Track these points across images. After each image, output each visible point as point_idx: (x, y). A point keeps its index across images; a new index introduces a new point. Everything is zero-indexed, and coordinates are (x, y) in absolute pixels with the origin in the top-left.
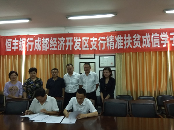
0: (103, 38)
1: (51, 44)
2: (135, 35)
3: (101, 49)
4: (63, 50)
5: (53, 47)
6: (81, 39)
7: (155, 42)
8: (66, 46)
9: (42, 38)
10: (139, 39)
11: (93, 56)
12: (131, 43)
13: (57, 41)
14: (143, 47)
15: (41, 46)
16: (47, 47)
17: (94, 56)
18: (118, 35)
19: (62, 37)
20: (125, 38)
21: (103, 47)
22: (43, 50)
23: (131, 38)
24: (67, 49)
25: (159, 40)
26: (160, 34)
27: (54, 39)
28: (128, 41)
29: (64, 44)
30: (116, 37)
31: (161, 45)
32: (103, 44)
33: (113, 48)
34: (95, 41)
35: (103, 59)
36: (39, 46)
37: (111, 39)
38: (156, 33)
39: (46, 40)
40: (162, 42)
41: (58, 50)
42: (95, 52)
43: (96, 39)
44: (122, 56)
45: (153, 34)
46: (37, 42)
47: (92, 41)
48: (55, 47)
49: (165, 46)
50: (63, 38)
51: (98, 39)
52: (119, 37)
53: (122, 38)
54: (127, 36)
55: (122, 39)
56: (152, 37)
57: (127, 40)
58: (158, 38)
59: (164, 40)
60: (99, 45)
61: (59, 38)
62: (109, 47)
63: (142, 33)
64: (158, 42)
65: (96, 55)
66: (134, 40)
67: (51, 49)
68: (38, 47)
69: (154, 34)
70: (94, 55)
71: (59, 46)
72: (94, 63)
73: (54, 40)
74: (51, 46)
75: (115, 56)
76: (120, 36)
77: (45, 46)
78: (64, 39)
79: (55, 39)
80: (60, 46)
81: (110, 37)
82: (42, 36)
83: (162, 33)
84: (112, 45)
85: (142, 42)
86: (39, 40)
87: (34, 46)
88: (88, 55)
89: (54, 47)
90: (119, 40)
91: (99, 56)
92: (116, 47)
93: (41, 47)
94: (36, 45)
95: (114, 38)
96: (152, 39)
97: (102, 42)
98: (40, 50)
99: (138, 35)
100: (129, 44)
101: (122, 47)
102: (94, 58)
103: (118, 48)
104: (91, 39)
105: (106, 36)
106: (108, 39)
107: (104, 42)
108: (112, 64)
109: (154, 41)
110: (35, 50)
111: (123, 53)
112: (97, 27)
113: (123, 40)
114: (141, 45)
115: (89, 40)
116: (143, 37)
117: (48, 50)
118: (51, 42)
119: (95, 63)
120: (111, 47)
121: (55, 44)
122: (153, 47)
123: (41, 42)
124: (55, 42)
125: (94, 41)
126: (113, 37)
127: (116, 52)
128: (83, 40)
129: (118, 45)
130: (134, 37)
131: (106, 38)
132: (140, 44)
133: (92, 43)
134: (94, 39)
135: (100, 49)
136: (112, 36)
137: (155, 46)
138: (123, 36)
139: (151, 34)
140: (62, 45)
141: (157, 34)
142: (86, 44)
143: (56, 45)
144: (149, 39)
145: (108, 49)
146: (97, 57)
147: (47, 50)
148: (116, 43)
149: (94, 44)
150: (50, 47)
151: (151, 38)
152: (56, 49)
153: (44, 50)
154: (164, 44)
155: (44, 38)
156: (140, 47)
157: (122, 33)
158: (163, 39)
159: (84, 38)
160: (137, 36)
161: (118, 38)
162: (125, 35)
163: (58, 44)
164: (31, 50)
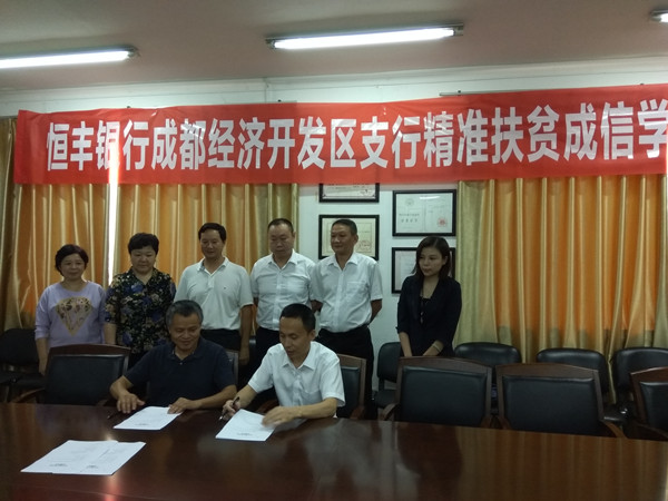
0: (412, 121)
1: (213, 144)
2: (539, 109)
3: (402, 163)
4: (258, 166)
5: (220, 157)
6: (327, 125)
7: (616, 141)
8: (267, 152)
9: (179, 122)
10: (551, 127)
11: (371, 193)
12: (517, 141)
13: (237, 131)
14: (567, 157)
15: (177, 150)
16: (200, 154)
17: (374, 192)
18: (471, 112)
19: (255, 119)
20: (497, 122)
21: (409, 158)
22: (183, 168)
23: (519, 121)
24: (271, 163)
25: (630, 129)
26: (638, 108)
27: (223, 124)
28: (507, 135)
29: (261, 145)
30: (460, 116)
31: (640, 149)
32: (410, 144)
33: (447, 163)
34: (380, 133)
35: (410, 203)
36: (170, 150)
37: (443, 126)
38: (621, 104)
39: (194, 130)
40: (643, 140)
41: (240, 166)
42: (377, 177)
43: (384, 126)
44: (484, 191)
45: (607, 105)
46: (162, 137)
47: (369, 133)
48: (229, 154)
49: (653, 154)
50: (259, 121)
51: (391, 126)
52: (475, 116)
53: (485, 121)
54: (505, 114)
55: (483, 127)
56: (605, 117)
57: (505, 128)
58: (630, 121)
59: (652, 132)
60: (396, 147)
61: (242, 123)
62: (434, 156)
63: (566, 101)
64: (629, 141)
65: (381, 187)
66: (532, 130)
67: (211, 163)
68: (165, 155)
69: (614, 105)
70: (374, 186)
71: (242, 152)
72: (374, 220)
73: (223, 131)
74: (212, 151)
75: (454, 192)
76: (479, 112)
77: (192, 151)
78: (261, 126)
79: (229, 124)
80: (246, 153)
81: (438, 117)
82: (179, 114)
83: (644, 104)
84: (444, 148)
85: (561, 140)
86: (168, 129)
87: (149, 149)
88: (352, 186)
89: (225, 156)
90: (474, 128)
91: (395, 194)
92: (460, 158)
93: (175, 155)
94: (159, 148)
95: (455, 122)
96: (605, 128)
97: (407, 138)
98: (172, 167)
99: (548, 109)
100: (513, 146)
101: (485, 158)
102: (376, 200)
103: (469, 163)
104: (365, 127)
105: (423, 115)
106: (429, 124)
107: (413, 139)
108: (442, 222)
109: (611, 135)
110: (153, 166)
111: (488, 181)
112: (389, 78)
113: (490, 129)
114: (560, 149)
115: (357, 129)
116: (570, 118)
117: (204, 166)
118: (213, 136)
119: (377, 217)
120: (439, 156)
121: (227, 143)
122: (606, 157)
123: (177, 137)
124: (228, 136)
125: (375, 132)
126: (451, 117)
127: (458, 177)
128: (333, 129)
129: (469, 152)
130: (532, 117)
131: (422, 121)
132: (554, 146)
133: (366, 141)
134: (375, 126)
135: (397, 166)
136: (444, 116)
137: (616, 154)
138: (489, 114)
139: (599, 108)
140: (254, 148)
141: (626, 106)
142: (346, 147)
143: (231, 149)
144: (593, 127)
145: (429, 165)
146: (386, 196)
147: (196, 168)
148: (462, 140)
149: (374, 147)
150: (208, 157)
151: (598, 123)
152: (230, 164)
153: (187, 169)
154: (651, 147)
155: (186, 122)
156: (555, 157)
157: (486, 103)
158: (648, 126)
159: (336, 123)
160: (543, 113)
161: (471, 122)
162: (498, 110)
163: (238, 146)
164: (140, 165)
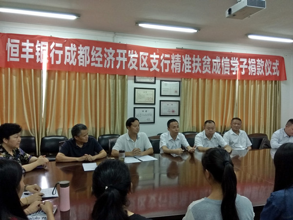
0: (167, 56)
1: (93, 57)
2: (205, 57)
3: (164, 71)
4: (112, 67)
5: (96, 62)
6: (138, 54)
7: (226, 69)
10: (209, 63)
11: (153, 81)
12: (200, 66)
13: (103, 52)
15: (76, 57)
16: (87, 60)
17: (154, 80)
18: (186, 55)
19: (111, 48)
20: (194, 59)
21: (167, 69)
22: (79, 65)
23: (200, 60)
24: (118, 67)
25: (229, 66)
26: (231, 59)
27: (97, 49)
28: (197, 64)
29: (113, 59)
30: (183, 56)
31: (231, 72)
32: (166, 64)
33: (179, 72)
34: (156, 59)
35: (166, 85)
36: (73, 57)
37: (178, 59)
39: (83, 50)
40: (232, 69)
41: (105, 67)
42: (155, 75)
43: (158, 56)
44: (189, 82)
45: (223, 57)
46: (69, 51)
47: (153, 58)
48: (100, 61)
50: (113, 49)
51: (160, 57)
52: (187, 57)
53: (190, 59)
54: (196, 57)
55: (190, 61)
56: (223, 61)
57: (196, 62)
58: (229, 63)
59: (234, 67)
60: (162, 65)
61: (105, 49)
62: (174, 69)
63: (213, 55)
64: (228, 69)
65: (156, 78)
66: (204, 63)
67: (93, 64)
68: (71, 59)
69: (225, 58)
70: (154, 78)
71: (106, 61)
72: (154, 90)
73: (97, 52)
74: (93, 59)
75: (180, 82)
77: (83, 58)
78: (113, 52)
79: (100, 49)
81: (176, 56)
82: (78, 42)
83: (232, 58)
84: (178, 66)
85: (211, 67)
86: (73, 47)
87: (63, 56)
88: (146, 78)
90: (187, 61)
91: (161, 81)
92: (183, 71)
93: (76, 60)
94: (68, 56)
95: (182, 58)
96: (223, 64)
97: (166, 62)
98: (75, 64)
99: (208, 57)
100: (198, 68)
101: (190, 71)
102: (155, 83)
103: (185, 72)
104: (151, 56)
105: (171, 54)
106: (173, 58)
107: (168, 62)
108: (176, 92)
109: (224, 67)
110: (65, 63)
111: (191, 79)
112: (160, 39)
113: (192, 62)
114: (211, 70)
115: (149, 56)
116: (214, 60)
117: (89, 65)
118: (93, 54)
120: (176, 69)
121: (99, 57)
122: (223, 74)
123: (77, 52)
124: (99, 54)
126: (180, 56)
127: (181, 76)
128: (141, 56)
129: (186, 69)
130: (204, 59)
131: (171, 56)
132: (209, 69)
133: (152, 61)
134: (155, 56)
136: (178, 56)
137: (225, 72)
138: (191, 56)
139: (221, 58)
140: (111, 60)
141: (228, 58)
142: (145, 63)
143: (101, 59)
144: (220, 64)
145: (173, 72)
146: (158, 82)
147: (86, 66)
148: (184, 64)
149: (155, 64)
150: (91, 62)
152: (101, 66)
153: (81, 66)
154: (234, 71)
155: (81, 45)
156: (210, 72)
157: (191, 53)
158: (233, 65)
159: (141, 53)
161: (186, 59)
162: (194, 55)
163: (104, 58)
164: (58, 62)
